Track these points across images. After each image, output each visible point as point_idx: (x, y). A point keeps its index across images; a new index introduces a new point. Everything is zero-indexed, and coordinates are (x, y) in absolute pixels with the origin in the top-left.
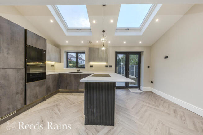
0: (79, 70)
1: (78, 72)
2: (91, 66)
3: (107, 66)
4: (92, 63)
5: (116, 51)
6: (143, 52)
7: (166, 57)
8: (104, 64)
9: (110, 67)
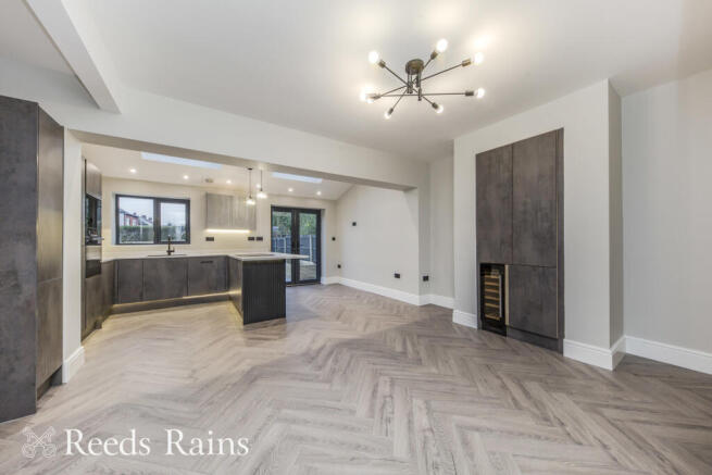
0: (171, 249)
1: (169, 255)
2: (210, 239)
3: (251, 239)
4: (211, 232)
5: (272, 205)
6: (324, 210)
8: (246, 232)
9: (260, 239)
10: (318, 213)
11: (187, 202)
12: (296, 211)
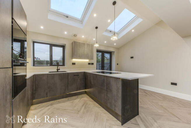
0: (59, 68)
1: (58, 72)
2: (74, 64)
3: (89, 64)
4: (74, 60)
5: (97, 49)
6: (114, 52)
7: (132, 58)
8: (87, 61)
9: (93, 64)
10: (110, 53)
11: (63, 47)
12: (103, 52)
